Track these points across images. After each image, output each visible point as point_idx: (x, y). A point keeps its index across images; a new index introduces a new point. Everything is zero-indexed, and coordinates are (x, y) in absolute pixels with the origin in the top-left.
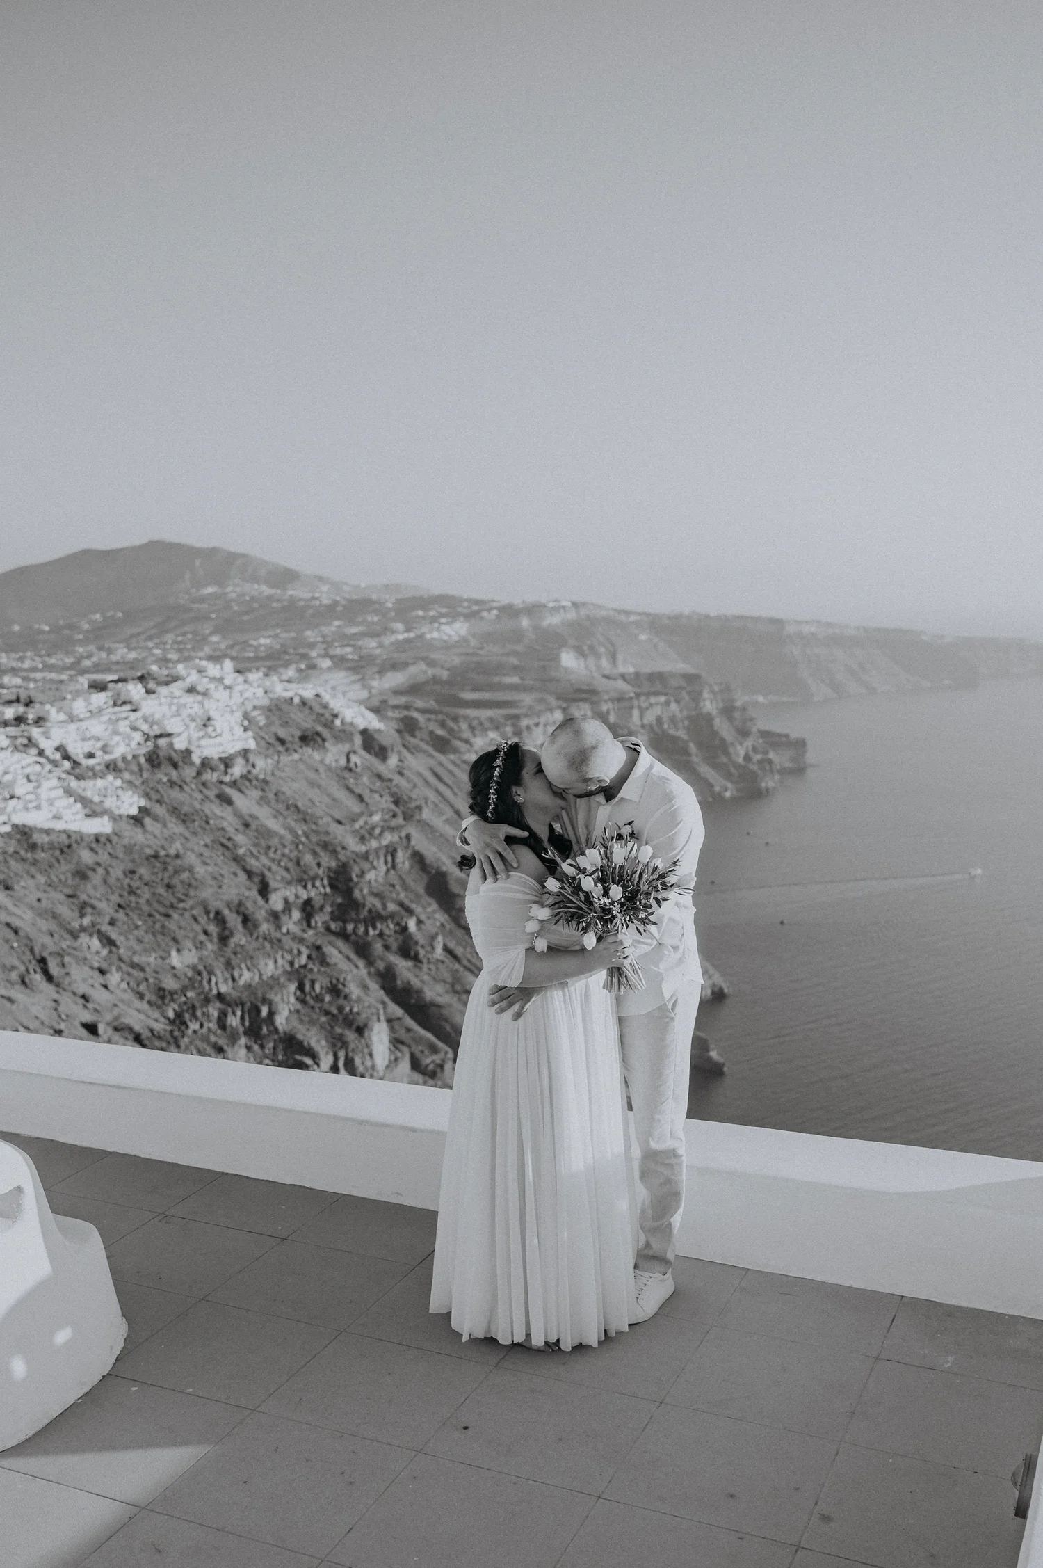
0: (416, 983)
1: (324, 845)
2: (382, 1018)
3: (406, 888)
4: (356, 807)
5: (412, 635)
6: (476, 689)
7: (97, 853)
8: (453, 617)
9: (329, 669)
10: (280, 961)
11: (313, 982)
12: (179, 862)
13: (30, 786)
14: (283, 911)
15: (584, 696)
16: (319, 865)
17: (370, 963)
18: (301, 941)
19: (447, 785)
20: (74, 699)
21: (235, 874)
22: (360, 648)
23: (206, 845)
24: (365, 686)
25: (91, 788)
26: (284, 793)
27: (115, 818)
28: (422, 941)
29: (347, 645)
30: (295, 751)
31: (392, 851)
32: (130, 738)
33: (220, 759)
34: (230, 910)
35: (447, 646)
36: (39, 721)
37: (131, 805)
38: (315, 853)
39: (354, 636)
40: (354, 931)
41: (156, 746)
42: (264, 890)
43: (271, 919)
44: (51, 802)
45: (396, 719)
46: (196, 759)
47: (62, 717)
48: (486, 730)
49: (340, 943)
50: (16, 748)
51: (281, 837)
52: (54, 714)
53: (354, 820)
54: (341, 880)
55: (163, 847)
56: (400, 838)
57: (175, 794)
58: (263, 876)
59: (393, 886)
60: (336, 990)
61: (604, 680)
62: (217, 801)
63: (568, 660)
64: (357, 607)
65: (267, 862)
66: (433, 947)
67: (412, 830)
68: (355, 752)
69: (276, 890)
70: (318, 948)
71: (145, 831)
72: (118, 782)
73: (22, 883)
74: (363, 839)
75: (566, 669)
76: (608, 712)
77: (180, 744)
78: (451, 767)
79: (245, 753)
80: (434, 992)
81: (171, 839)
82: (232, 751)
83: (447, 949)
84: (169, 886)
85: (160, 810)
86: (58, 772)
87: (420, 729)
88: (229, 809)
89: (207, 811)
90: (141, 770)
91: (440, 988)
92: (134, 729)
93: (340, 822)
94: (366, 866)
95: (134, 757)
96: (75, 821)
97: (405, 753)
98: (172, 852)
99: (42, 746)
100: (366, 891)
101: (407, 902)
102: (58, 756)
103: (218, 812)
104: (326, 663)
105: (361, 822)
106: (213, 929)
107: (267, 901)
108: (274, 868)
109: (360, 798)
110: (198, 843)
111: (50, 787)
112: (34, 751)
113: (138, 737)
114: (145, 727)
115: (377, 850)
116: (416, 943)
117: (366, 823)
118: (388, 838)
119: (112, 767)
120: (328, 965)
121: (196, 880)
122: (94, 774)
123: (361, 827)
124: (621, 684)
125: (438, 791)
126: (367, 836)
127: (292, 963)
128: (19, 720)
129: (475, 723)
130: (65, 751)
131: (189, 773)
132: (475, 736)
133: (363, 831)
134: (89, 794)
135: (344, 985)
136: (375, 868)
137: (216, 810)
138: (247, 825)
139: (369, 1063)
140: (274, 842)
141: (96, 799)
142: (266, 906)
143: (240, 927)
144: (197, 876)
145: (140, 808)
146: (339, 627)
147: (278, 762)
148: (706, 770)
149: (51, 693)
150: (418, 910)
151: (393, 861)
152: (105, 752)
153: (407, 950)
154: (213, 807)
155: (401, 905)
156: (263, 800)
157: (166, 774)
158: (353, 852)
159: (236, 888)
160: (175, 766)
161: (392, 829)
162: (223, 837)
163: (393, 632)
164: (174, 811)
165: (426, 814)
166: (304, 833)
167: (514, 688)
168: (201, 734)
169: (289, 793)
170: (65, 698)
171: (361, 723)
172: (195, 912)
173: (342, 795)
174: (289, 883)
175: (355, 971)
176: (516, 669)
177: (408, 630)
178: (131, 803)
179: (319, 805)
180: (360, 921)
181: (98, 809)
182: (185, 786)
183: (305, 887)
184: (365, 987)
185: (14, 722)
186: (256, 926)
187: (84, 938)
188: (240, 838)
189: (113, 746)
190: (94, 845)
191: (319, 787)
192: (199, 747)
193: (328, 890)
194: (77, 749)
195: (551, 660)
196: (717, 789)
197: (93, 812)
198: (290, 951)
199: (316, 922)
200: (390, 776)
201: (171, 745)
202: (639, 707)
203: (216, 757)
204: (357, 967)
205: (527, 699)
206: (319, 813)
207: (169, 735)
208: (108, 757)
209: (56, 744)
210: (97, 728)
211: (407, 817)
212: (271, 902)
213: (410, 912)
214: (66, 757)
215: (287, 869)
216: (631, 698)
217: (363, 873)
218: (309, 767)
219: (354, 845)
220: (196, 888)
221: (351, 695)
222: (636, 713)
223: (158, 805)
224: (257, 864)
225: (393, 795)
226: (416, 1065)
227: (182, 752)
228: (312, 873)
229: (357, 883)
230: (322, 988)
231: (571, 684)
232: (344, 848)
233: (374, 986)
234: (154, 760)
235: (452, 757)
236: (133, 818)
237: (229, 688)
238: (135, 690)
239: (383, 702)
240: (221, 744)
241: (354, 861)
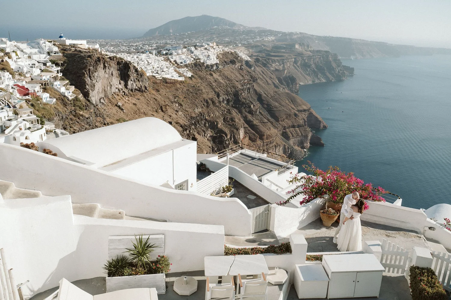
0: (251, 119)
1: (233, 87)
2: (243, 127)
3: (252, 97)
4: (241, 78)
5: (261, 39)
6: (274, 53)
7: (181, 85)
8: (271, 35)
9: (240, 46)
10: (220, 112)
11: (227, 118)
12: (199, 88)
13: (167, 69)
14: (222, 101)
15: (300, 55)
16: (231, 91)
17: (242, 114)
18: (225, 108)
19: (265, 75)
20: (179, 50)
21: (212, 92)
22: (248, 41)
23: (206, 85)
24: (248, 51)
25: (181, 70)
26: (225, 74)
27: (186, 77)
28: (254, 110)
29: (246, 41)
30: (229, 64)
31: (249, 89)
32: (191, 60)
33: (211, 65)
34: (210, 100)
35: (269, 42)
36: (171, 54)
37: (189, 75)
38: (231, 88)
39: (248, 39)
40: (239, 106)
41: (196, 61)
42: (218, 96)
43: (219, 103)
44: (171, 73)
45: (255, 59)
46: (205, 65)
47: (176, 54)
48: (276, 62)
49: (235, 109)
50: (165, 60)
51: (223, 84)
52: (175, 54)
53: (241, 81)
54: (236, 95)
55: (196, 85)
56: (251, 86)
57: (200, 72)
58: (219, 93)
59: (249, 97)
60: (232, 120)
61: (305, 51)
62: (209, 75)
63: (297, 46)
64: (249, 32)
65: (220, 90)
66: (256, 112)
67: (254, 84)
68: (243, 66)
69: (221, 96)
70: (229, 110)
71: (192, 81)
72: (187, 69)
73: (162, 90)
74: (242, 86)
75: (296, 48)
76: (306, 59)
77: (202, 61)
78: (266, 70)
79: (216, 64)
80: (256, 122)
81: (198, 83)
82: (214, 63)
83: (260, 112)
84: (196, 94)
85: (196, 76)
86: (174, 66)
87: (260, 61)
88: (212, 77)
89: (207, 77)
90: (192, 67)
91: (257, 121)
92: (192, 57)
93: (237, 81)
94: (243, 92)
95: (191, 64)
96: (176, 77)
97: (256, 66)
98: (198, 86)
99: (171, 60)
100: (242, 97)
101: (252, 101)
102: (174, 63)
103: (210, 78)
104: (240, 45)
105: (242, 82)
106: (205, 104)
107: (218, 98)
108: (221, 91)
109: (243, 76)
110: (204, 84)
111: (172, 69)
112: (169, 61)
113: (192, 59)
114: (194, 57)
115: (245, 88)
116: (253, 111)
117: (243, 82)
118: (248, 86)
119: (186, 66)
120: (231, 114)
121: (203, 93)
122: (182, 67)
123: (242, 83)
124: (309, 53)
125: (263, 76)
126: (244, 85)
127: (223, 113)
128: (166, 54)
129: (273, 60)
130: (176, 62)
131: (204, 68)
132: (273, 63)
133: (242, 84)
134: (180, 71)
135: (234, 119)
136: (244, 93)
137: (209, 77)
138: (216, 81)
139: (239, 137)
140: (222, 85)
141: (182, 73)
142: (218, 100)
143: (212, 104)
144: (203, 92)
145: (191, 75)
146: (243, 37)
147: (224, 67)
148: (328, 74)
149: (174, 48)
150: (254, 103)
151: (249, 91)
152: (185, 62)
153: (251, 112)
154: (208, 76)
155: (250, 102)
156: (220, 76)
157: (198, 68)
158: (240, 88)
159: (212, 95)
160: (200, 66)
161: (250, 84)
162: (210, 83)
163: (257, 38)
164: (200, 77)
165: (259, 81)
166: (229, 83)
167: (284, 52)
168: (207, 59)
169: (226, 74)
170: (177, 50)
171: (246, 59)
172: (201, 100)
173: (238, 75)
174: (224, 95)
175: (238, 116)
176: (284, 48)
177: (260, 38)
178: (189, 74)
179: (233, 77)
180: (240, 104)
181: (182, 75)
182: (203, 72)
183: (228, 96)
184: (240, 120)
185: (165, 55)
186: (215, 104)
187: (174, 104)
188: (214, 84)
189: (187, 61)
190: (180, 83)
191: (233, 73)
192: (206, 62)
193: (233, 97)
194: (179, 61)
195: (293, 46)
196: (330, 79)
197: (180, 75)
198: (223, 110)
199: (230, 104)
200: (251, 71)
201: (200, 61)
202: (313, 58)
203: (210, 65)
204: (238, 115)
205: (286, 55)
206: (233, 79)
207: (200, 59)
208: (185, 63)
209: (174, 60)
210: (183, 57)
211: (254, 81)
212: (220, 99)
213: (252, 103)
214: (176, 63)
215: (224, 92)
216: (311, 56)
217: (241, 94)
218: (231, 68)
219: (240, 87)
220: (202, 94)
221: (245, 53)
222: (312, 59)
223: (196, 75)
224: (217, 90)
225: (250, 76)
226: (250, 139)
227: (202, 63)
228: (230, 93)
229: (240, 96)
230: (229, 119)
231: (297, 52)
232: (237, 87)
233: (242, 119)
234: (196, 65)
235: (267, 68)
236: (190, 77)
237: (214, 49)
238: (193, 49)
239: (252, 55)
240: (211, 62)
241: (240, 90)
